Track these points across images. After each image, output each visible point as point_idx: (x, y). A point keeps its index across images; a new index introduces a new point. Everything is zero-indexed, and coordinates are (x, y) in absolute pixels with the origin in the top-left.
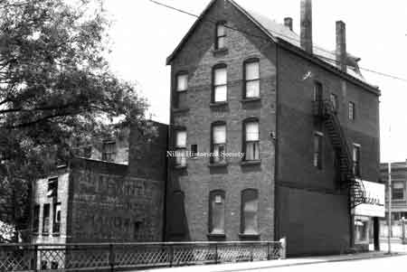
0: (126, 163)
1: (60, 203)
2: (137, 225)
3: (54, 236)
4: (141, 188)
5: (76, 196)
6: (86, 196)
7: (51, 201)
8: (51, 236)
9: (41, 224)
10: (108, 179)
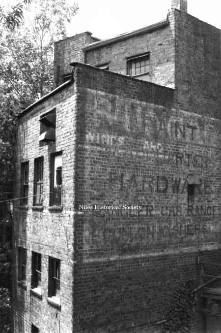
0: (172, 86)
1: (60, 153)
2: (191, 189)
3: (51, 211)
4: (194, 128)
5: (90, 136)
6: (109, 138)
7: (45, 152)
8: (46, 211)
9: (31, 192)
10: (145, 109)
